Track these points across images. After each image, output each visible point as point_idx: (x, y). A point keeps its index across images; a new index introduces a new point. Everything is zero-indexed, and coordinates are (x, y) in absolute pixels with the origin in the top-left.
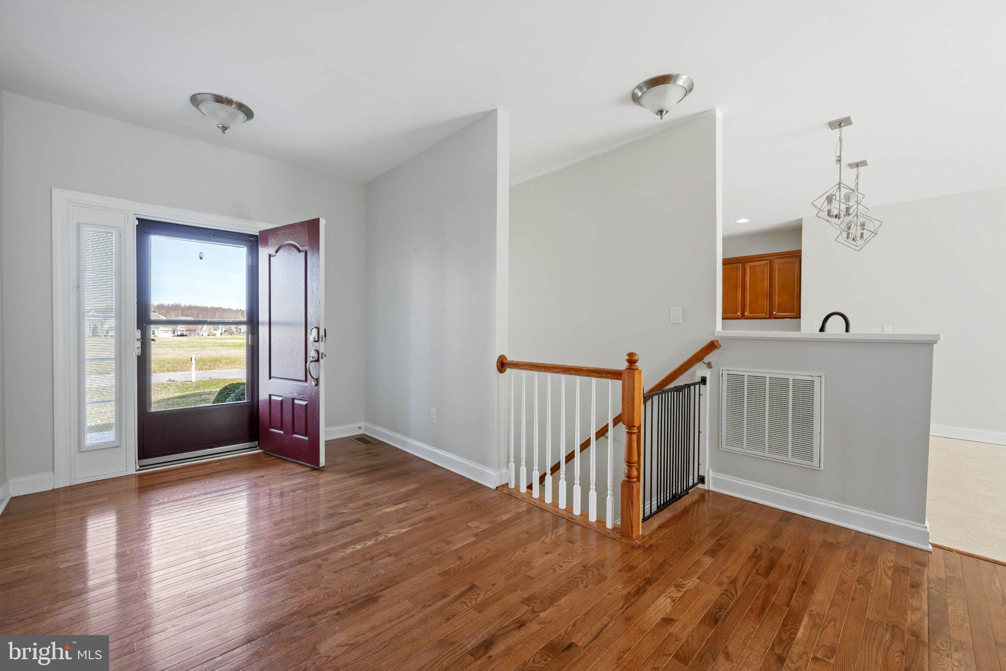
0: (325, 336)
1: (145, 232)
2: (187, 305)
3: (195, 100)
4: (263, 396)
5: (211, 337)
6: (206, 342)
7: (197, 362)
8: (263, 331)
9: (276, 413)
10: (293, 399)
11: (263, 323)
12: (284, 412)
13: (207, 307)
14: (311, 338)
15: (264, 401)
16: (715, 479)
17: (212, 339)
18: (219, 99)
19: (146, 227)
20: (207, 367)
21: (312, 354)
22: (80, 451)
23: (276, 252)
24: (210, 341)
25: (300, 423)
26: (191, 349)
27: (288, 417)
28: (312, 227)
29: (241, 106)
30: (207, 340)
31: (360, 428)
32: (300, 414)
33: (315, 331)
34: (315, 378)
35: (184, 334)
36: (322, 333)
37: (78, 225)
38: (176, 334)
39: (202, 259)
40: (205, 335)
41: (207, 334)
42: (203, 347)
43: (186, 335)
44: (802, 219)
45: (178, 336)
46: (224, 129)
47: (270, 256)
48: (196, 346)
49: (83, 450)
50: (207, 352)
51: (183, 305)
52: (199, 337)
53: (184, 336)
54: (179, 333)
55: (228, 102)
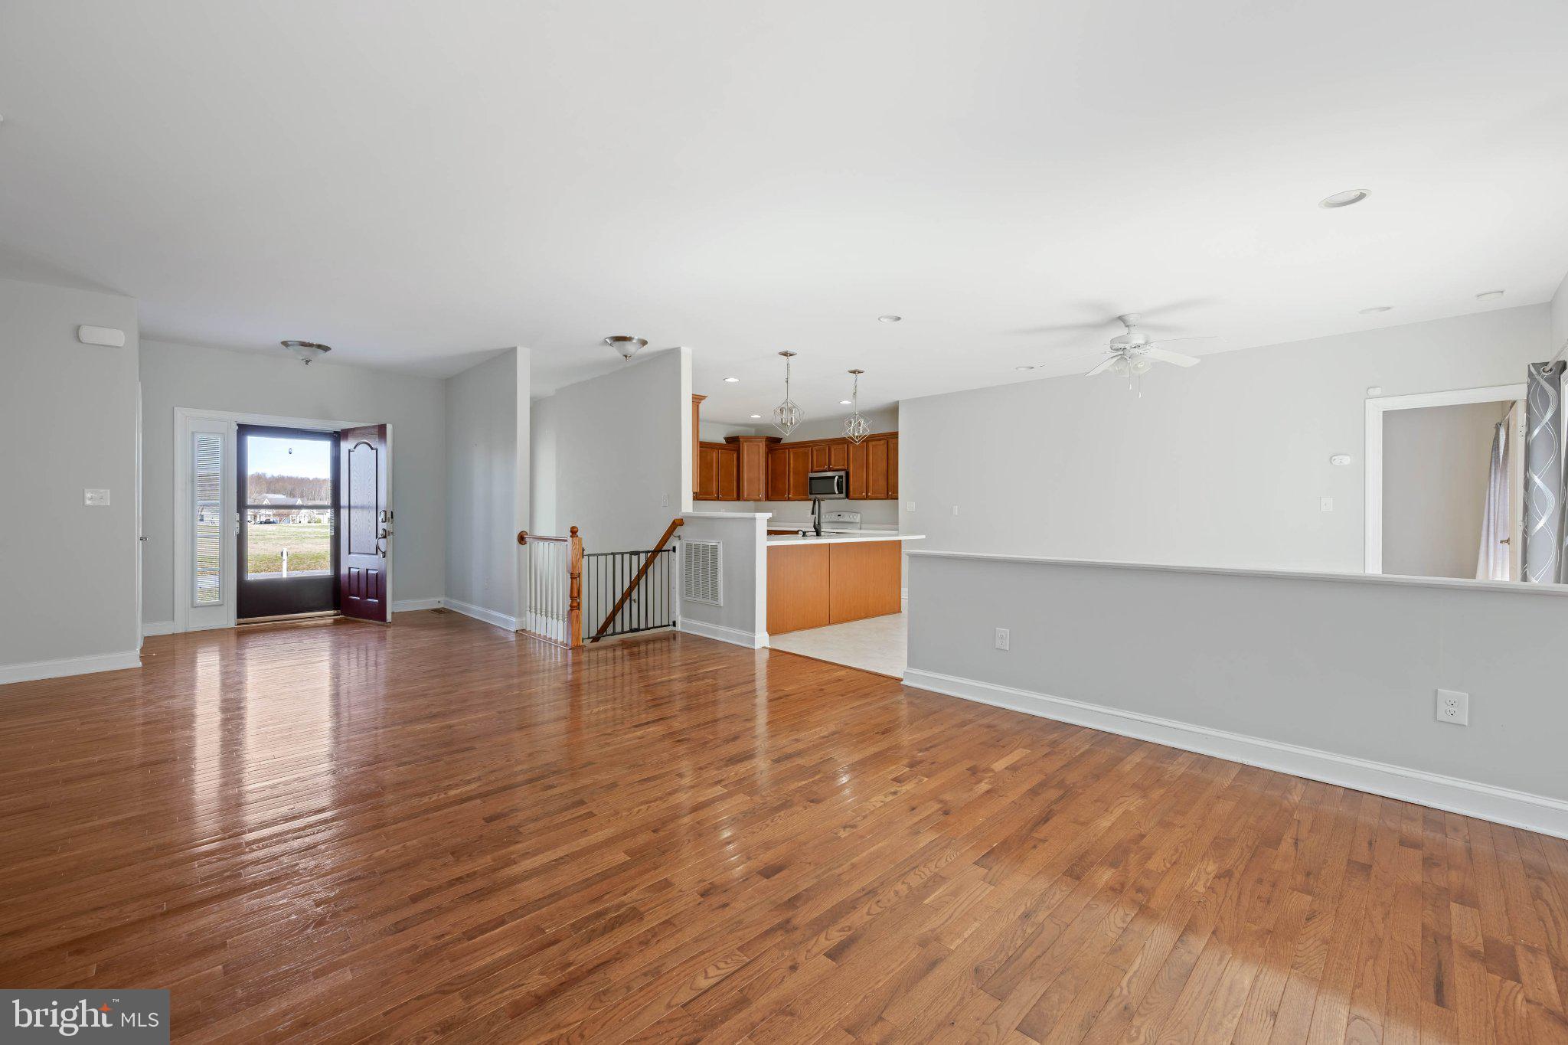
0: (392, 517)
1: (243, 434)
2: (276, 475)
3: (285, 344)
4: (344, 571)
5: (313, 524)
6: (304, 533)
7: (290, 561)
8: (344, 513)
9: (354, 584)
10: (367, 570)
11: (344, 507)
12: (360, 582)
13: (308, 479)
14: (380, 519)
15: (345, 576)
16: (683, 624)
17: (315, 527)
18: (303, 344)
19: (244, 430)
20: (305, 566)
21: (380, 532)
22: (193, 607)
23: (355, 448)
24: (310, 530)
25: (372, 589)
26: (283, 542)
27: (363, 585)
28: (381, 430)
29: (319, 346)
30: (306, 530)
31: (439, 602)
32: (372, 581)
33: (383, 514)
34: (383, 550)
35: (272, 520)
36: (389, 515)
37: (193, 433)
38: (258, 520)
39: (290, 453)
40: (305, 521)
41: (307, 521)
42: (301, 538)
43: (273, 522)
44: (898, 402)
45: (261, 523)
46: (307, 362)
47: (350, 451)
48: (290, 538)
49: (195, 605)
50: (305, 545)
51: (269, 475)
52: (294, 525)
53: (270, 523)
54: (263, 519)
55: (311, 345)
